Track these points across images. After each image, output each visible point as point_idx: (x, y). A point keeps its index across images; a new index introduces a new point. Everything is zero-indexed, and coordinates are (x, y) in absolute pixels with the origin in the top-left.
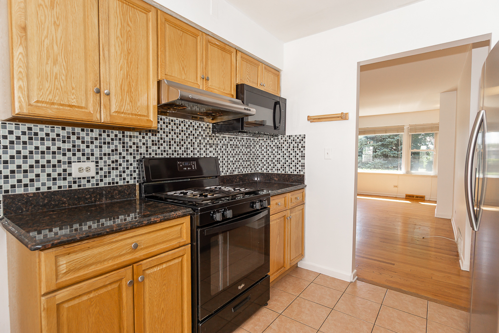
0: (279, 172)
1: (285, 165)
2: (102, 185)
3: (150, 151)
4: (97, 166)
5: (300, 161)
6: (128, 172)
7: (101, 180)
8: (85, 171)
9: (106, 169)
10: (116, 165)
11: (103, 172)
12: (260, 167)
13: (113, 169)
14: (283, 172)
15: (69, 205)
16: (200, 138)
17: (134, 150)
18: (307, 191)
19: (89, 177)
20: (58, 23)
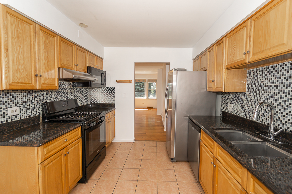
0: (103, 103)
1: (106, 100)
2: (23, 118)
3: (45, 98)
4: (20, 108)
5: (113, 98)
6: (35, 110)
7: (23, 116)
8: (15, 112)
9: (24, 110)
10: (30, 107)
11: (23, 111)
12: (92, 101)
13: (28, 109)
14: (105, 103)
15: (8, 130)
16: (67, 90)
17: (38, 99)
18: (116, 110)
19: (16, 115)
20: (20, 45)
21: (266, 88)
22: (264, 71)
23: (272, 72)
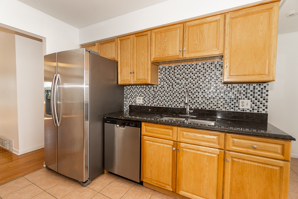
21: (178, 81)
22: (176, 68)
23: (183, 69)
